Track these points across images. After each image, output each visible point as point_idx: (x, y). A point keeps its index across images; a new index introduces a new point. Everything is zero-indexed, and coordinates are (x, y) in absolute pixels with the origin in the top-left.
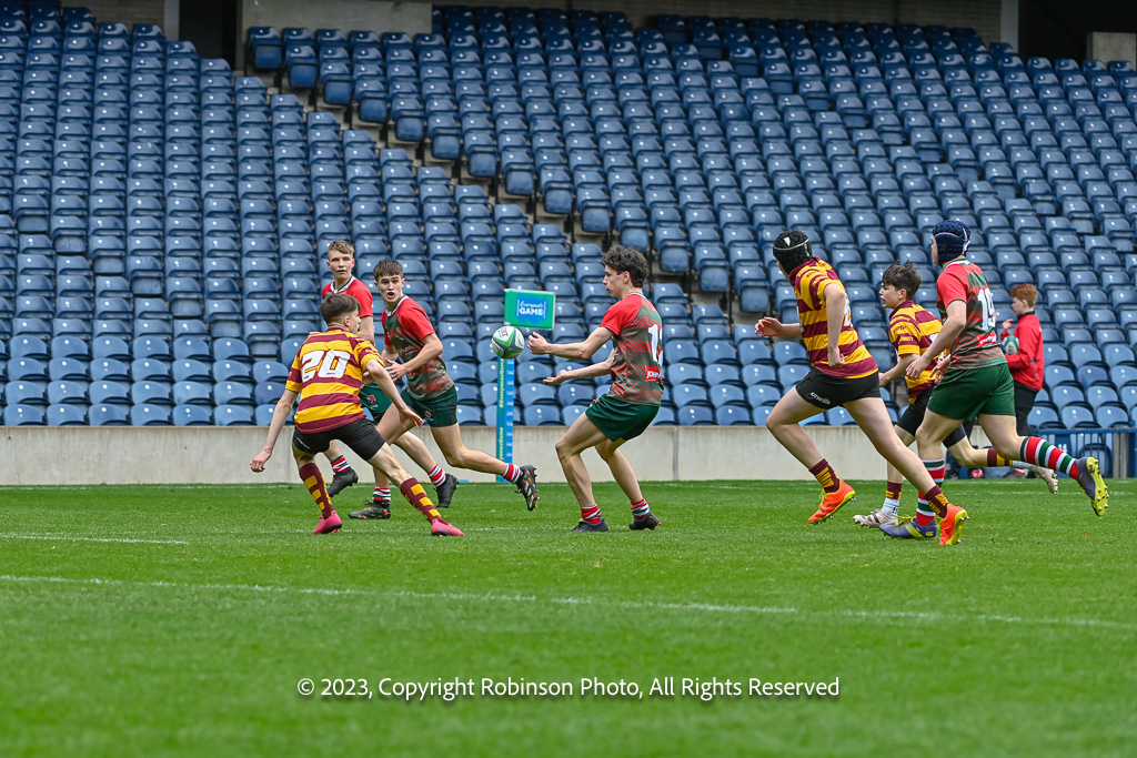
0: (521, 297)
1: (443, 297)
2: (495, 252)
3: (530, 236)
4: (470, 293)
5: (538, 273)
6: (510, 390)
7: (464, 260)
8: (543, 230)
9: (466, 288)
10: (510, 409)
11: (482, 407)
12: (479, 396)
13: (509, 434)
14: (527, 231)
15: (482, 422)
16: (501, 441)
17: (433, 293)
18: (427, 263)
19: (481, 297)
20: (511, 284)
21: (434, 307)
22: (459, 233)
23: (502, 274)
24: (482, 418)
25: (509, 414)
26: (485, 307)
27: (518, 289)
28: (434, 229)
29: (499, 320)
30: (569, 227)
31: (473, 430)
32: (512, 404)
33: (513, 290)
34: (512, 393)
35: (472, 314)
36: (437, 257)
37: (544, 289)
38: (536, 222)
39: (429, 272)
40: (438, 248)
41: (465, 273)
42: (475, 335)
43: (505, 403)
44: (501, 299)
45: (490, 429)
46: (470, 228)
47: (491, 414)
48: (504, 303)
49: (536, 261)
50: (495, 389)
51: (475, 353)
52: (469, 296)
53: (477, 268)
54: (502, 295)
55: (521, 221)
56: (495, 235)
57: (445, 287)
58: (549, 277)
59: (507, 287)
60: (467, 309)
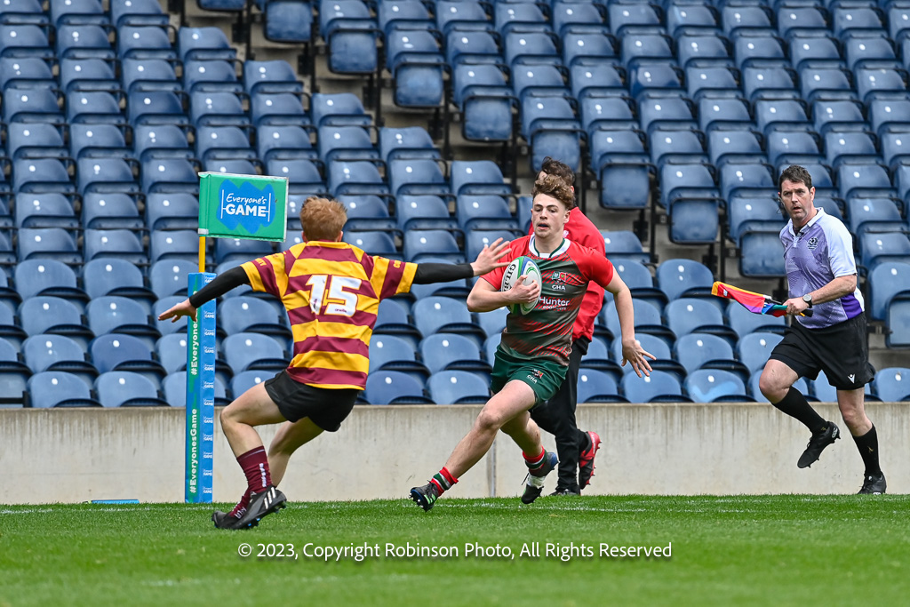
0: (227, 185)
1: (93, 186)
2: (181, 108)
3: (241, 80)
4: (138, 179)
5: (254, 144)
6: (209, 345)
7: (127, 123)
8: (262, 70)
9: (131, 171)
10: (208, 377)
11: (161, 374)
12: (155, 355)
13: (207, 421)
14: (236, 73)
15: (161, 401)
16: (194, 432)
17: (74, 179)
18: (64, 129)
19: (157, 186)
20: (210, 164)
21: (77, 203)
22: (119, 77)
23: (192, 147)
24: (161, 393)
25: (208, 386)
26: (163, 204)
27: (220, 172)
28: (74, 69)
29: (189, 225)
30: (306, 66)
31: (145, 414)
32: (212, 368)
33: (214, 174)
34: (212, 351)
35: (143, 215)
36: (82, 117)
37: (265, 172)
38: (250, 57)
39: (67, 144)
40: (82, 102)
41: (130, 145)
42: (147, 251)
43: (199, 368)
44: (192, 190)
45: (174, 412)
46: (138, 69)
47: (176, 386)
48: (197, 196)
49: (251, 125)
50: (183, 343)
51: (147, 281)
52: (137, 183)
53: (149, 135)
54: (196, 182)
55: (225, 56)
56: (180, 80)
57: (94, 169)
58: (274, 151)
59: (203, 169)
60: (133, 207)
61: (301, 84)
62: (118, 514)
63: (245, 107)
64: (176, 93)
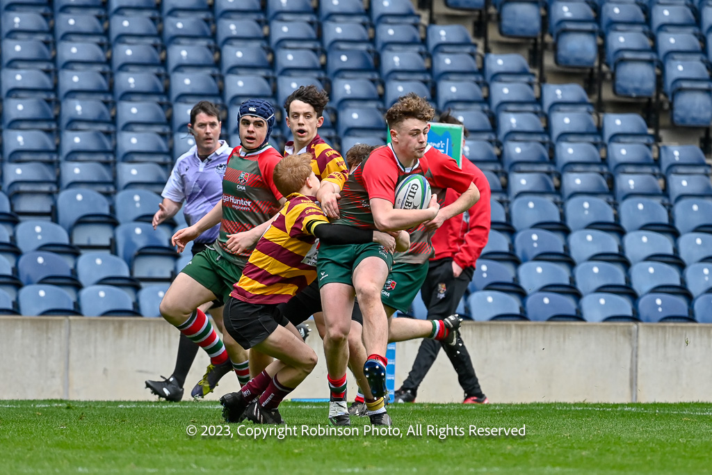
2: (372, 65)
3: (424, 42)
5: (435, 96)
7: (326, 76)
8: (442, 33)
14: (420, 36)
18: (272, 81)
19: (351, 131)
22: (320, 37)
23: (382, 98)
28: (283, 30)
30: (480, 30)
36: (287, 71)
38: (432, 21)
39: (275, 94)
40: (289, 58)
46: (336, 30)
49: (432, 79)
53: (345, 88)
55: (411, 20)
56: (372, 41)
58: (452, 102)
61: (475, 45)
62: (314, 411)
63: (427, 64)
64: (369, 51)
